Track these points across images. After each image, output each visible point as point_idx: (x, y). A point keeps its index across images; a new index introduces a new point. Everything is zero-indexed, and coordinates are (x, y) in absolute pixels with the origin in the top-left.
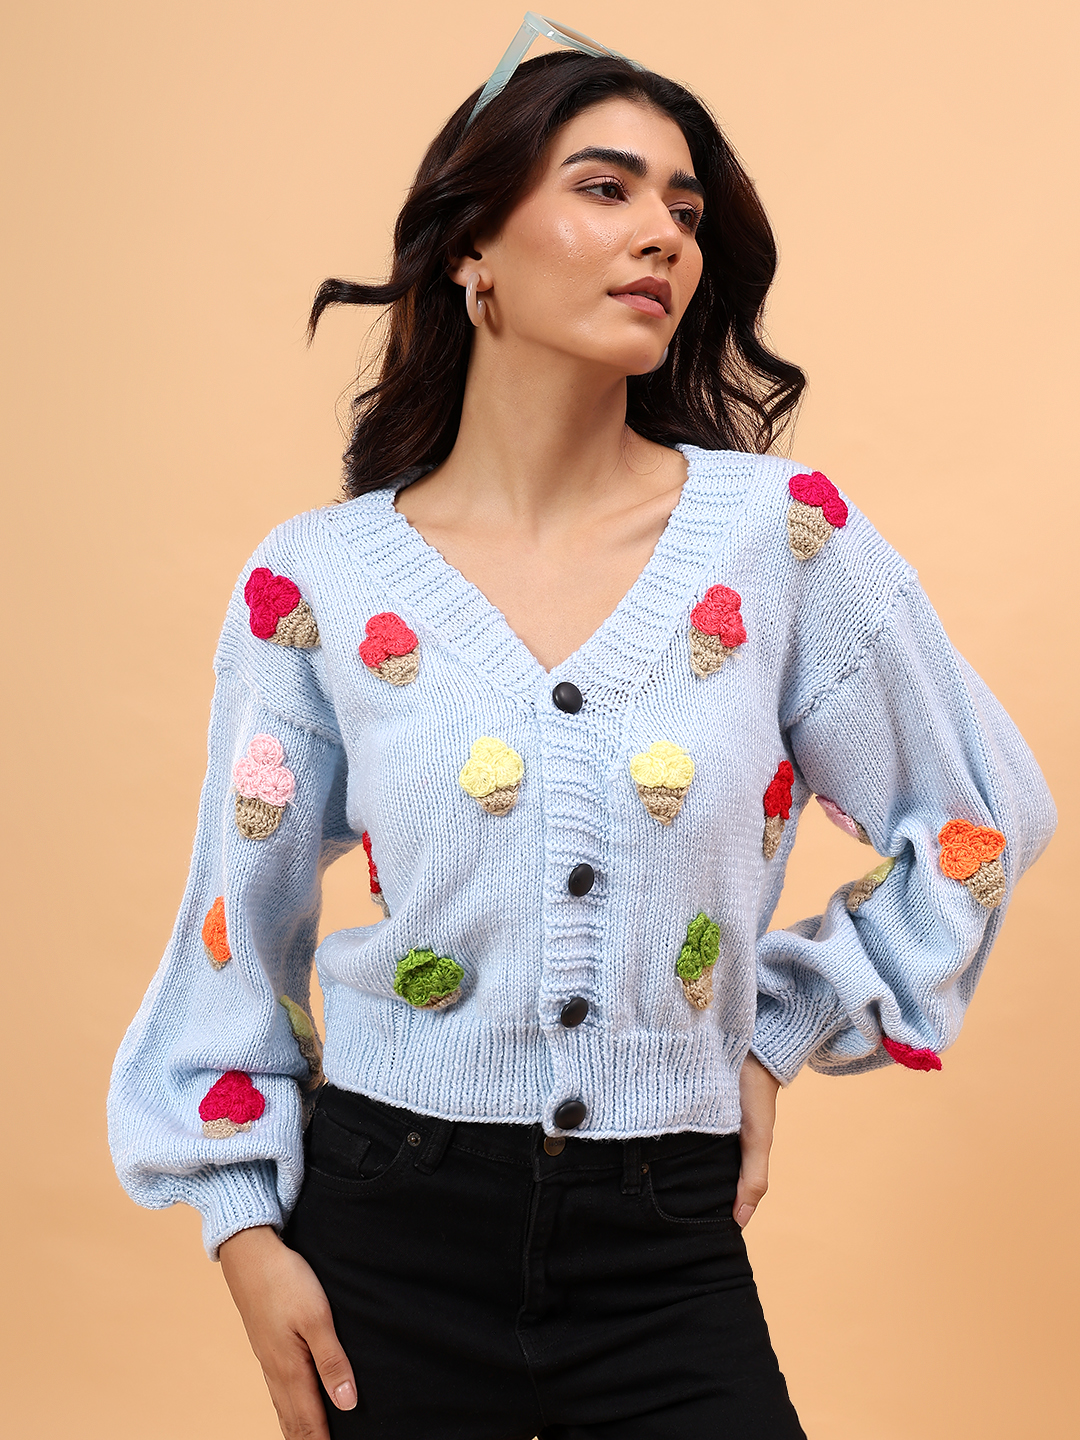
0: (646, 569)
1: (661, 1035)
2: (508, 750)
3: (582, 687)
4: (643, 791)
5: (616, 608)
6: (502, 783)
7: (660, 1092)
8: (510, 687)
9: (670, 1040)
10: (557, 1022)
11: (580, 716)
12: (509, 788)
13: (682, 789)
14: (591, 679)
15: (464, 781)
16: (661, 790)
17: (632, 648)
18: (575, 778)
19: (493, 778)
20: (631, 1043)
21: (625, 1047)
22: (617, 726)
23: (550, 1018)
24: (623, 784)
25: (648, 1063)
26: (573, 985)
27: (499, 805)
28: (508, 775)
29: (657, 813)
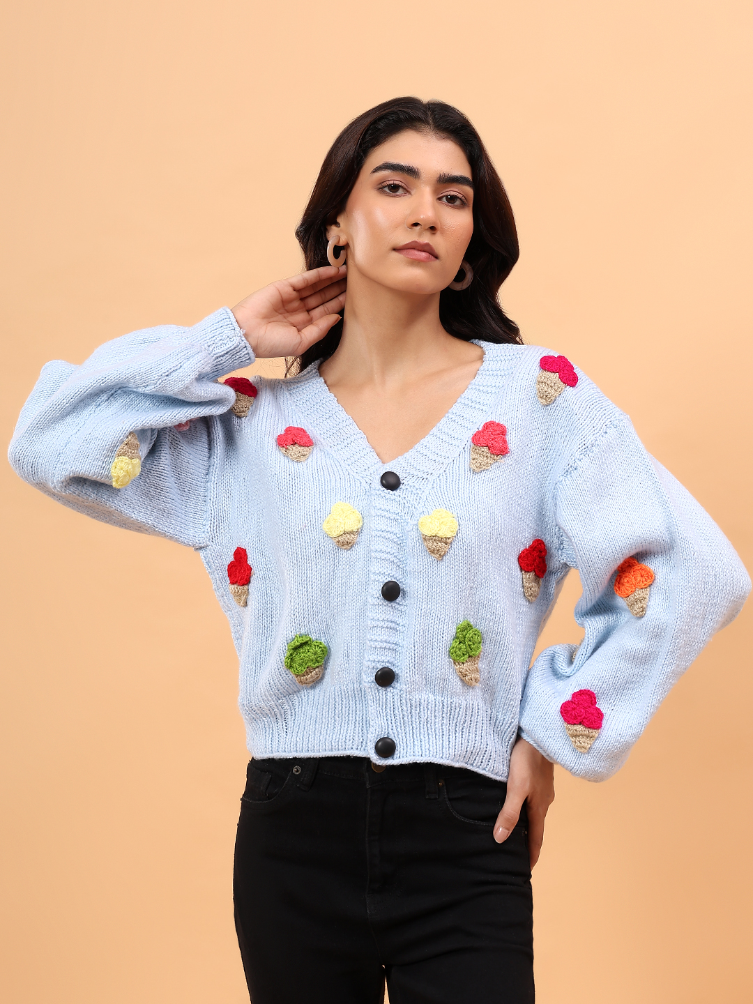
0: (450, 411)
1: (443, 699)
2: (353, 510)
3: (401, 476)
4: (425, 538)
5: (428, 433)
6: (348, 529)
7: (444, 736)
8: (360, 474)
9: (449, 702)
10: (373, 682)
11: (397, 493)
12: (351, 533)
13: (449, 538)
14: (408, 471)
15: (325, 527)
16: (435, 538)
17: (436, 456)
18: (389, 529)
19: (342, 526)
20: (422, 701)
21: (418, 703)
22: (418, 498)
23: (369, 679)
24: (414, 534)
25: (435, 716)
26: (384, 658)
27: (346, 542)
28: (352, 525)
29: (433, 552)
